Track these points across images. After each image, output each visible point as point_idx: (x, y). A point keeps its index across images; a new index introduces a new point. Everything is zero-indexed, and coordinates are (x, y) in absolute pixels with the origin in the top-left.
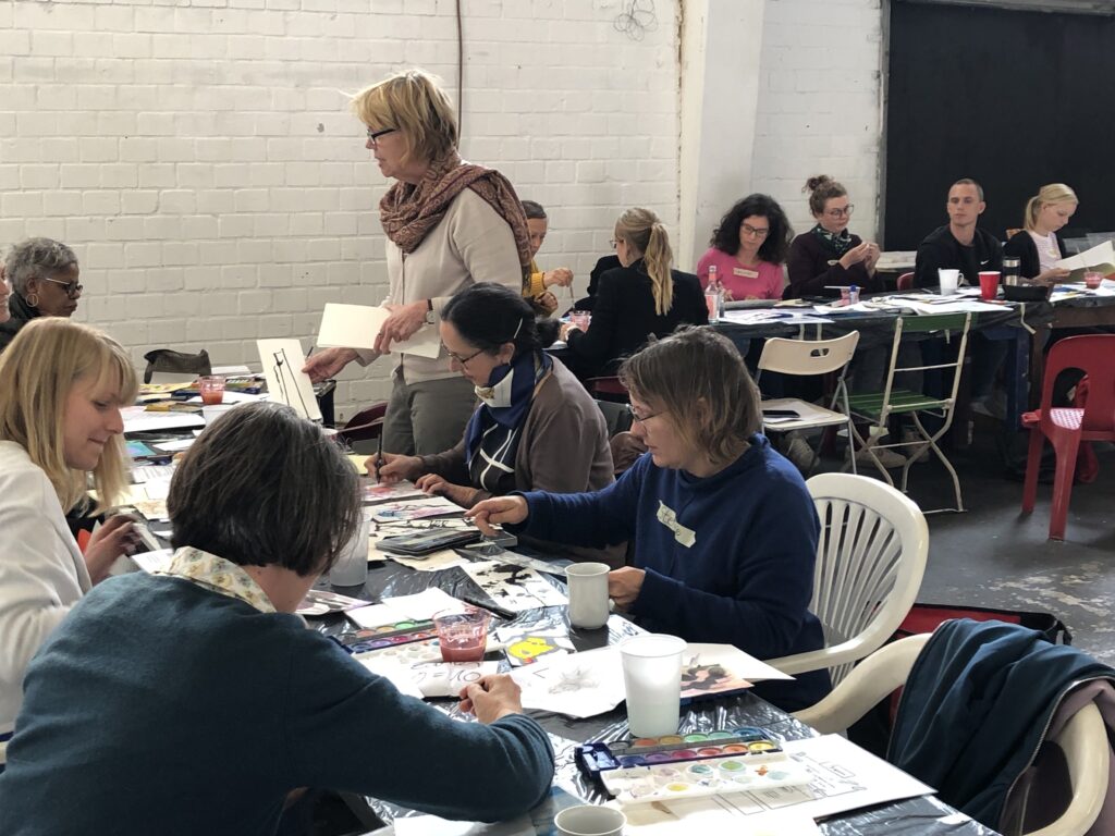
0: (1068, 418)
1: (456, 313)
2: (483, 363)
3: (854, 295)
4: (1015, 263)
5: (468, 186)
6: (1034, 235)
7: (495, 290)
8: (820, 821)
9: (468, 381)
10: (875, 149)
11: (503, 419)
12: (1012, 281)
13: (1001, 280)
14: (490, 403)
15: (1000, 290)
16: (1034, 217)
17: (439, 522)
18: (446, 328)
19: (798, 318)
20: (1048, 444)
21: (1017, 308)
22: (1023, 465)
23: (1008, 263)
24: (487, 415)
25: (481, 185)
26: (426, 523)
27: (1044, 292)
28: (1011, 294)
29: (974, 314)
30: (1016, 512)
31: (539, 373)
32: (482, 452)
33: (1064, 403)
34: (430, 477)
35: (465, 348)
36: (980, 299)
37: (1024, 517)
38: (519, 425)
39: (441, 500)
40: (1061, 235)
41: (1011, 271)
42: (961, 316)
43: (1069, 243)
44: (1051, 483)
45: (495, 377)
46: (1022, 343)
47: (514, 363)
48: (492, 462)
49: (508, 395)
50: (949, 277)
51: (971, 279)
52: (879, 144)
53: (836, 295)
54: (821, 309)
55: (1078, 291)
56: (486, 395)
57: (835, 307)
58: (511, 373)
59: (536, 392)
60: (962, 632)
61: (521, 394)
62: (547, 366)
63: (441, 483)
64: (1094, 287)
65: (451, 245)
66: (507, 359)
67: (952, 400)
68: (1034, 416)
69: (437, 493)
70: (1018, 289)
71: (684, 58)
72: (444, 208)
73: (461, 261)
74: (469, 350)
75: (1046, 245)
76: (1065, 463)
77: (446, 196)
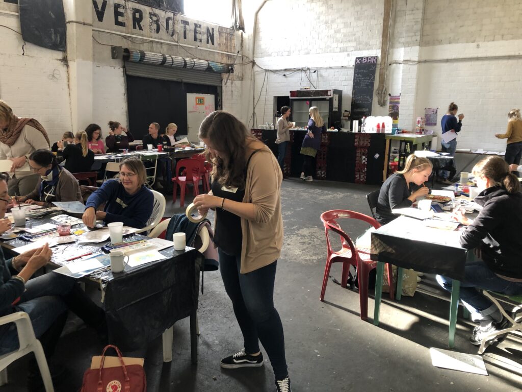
0: (183, 179)
1: (34, 157)
2: (44, 170)
3: (127, 151)
4: (166, 143)
5: (27, 124)
6: (168, 136)
7: (44, 151)
8: (159, 251)
9: (39, 175)
10: (125, 114)
11: (50, 184)
12: (166, 147)
13: (163, 147)
14: (46, 180)
15: (163, 149)
16: (168, 132)
17: (38, 210)
18: (32, 162)
19: (113, 157)
20: (178, 185)
21: (168, 153)
22: (173, 191)
23: (164, 143)
24: (45, 183)
25: (30, 123)
26: (35, 211)
27: (174, 149)
28: (165, 150)
29: (158, 155)
30: (172, 202)
31: (59, 171)
32: (45, 193)
33: (180, 176)
34: (29, 200)
35: (37, 166)
36: (158, 151)
37: (174, 202)
38: (55, 185)
39: (35, 205)
40: (175, 136)
41: (165, 145)
42: (155, 155)
43: (177, 138)
44: (180, 195)
45: (47, 173)
46: (169, 162)
47: (52, 169)
48: (48, 194)
49: (52, 177)
50: (150, 146)
51: (155, 147)
52: (126, 112)
53: (122, 151)
54: (119, 155)
55: (181, 149)
56: (45, 178)
57: (122, 154)
58: (52, 172)
59: (60, 175)
60: (178, 216)
61: (55, 177)
62: (61, 169)
63: (33, 201)
64: (184, 148)
65: (26, 140)
66: (50, 168)
67: (155, 176)
68: (174, 179)
69: (33, 204)
70: (167, 149)
71: (70, 87)
72: (20, 131)
73: (30, 144)
74: (40, 167)
75: (172, 138)
76: (183, 189)
77: (20, 128)
